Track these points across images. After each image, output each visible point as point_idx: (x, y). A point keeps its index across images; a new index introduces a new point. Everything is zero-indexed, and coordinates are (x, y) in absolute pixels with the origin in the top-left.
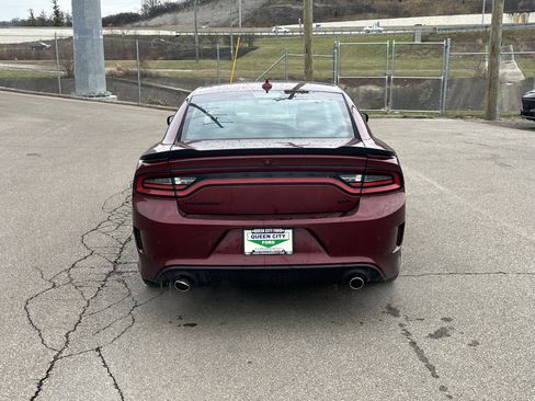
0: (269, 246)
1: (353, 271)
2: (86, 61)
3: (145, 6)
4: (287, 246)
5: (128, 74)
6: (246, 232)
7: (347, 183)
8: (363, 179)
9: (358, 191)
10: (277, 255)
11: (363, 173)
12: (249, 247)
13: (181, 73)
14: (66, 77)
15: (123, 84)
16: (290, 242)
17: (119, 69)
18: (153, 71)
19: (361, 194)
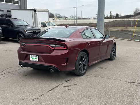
0: (34, 59)
1: (50, 67)
2: (99, 26)
3: (135, 13)
4: (37, 60)
5: (122, 31)
6: (31, 56)
7: (52, 47)
8: (55, 46)
9: (54, 49)
10: (35, 61)
11: (55, 44)
12: (31, 59)
13: (137, 30)
14: (106, 31)
15: (120, 33)
16: (38, 59)
17: (120, 29)
18: (129, 30)
19: (54, 50)
